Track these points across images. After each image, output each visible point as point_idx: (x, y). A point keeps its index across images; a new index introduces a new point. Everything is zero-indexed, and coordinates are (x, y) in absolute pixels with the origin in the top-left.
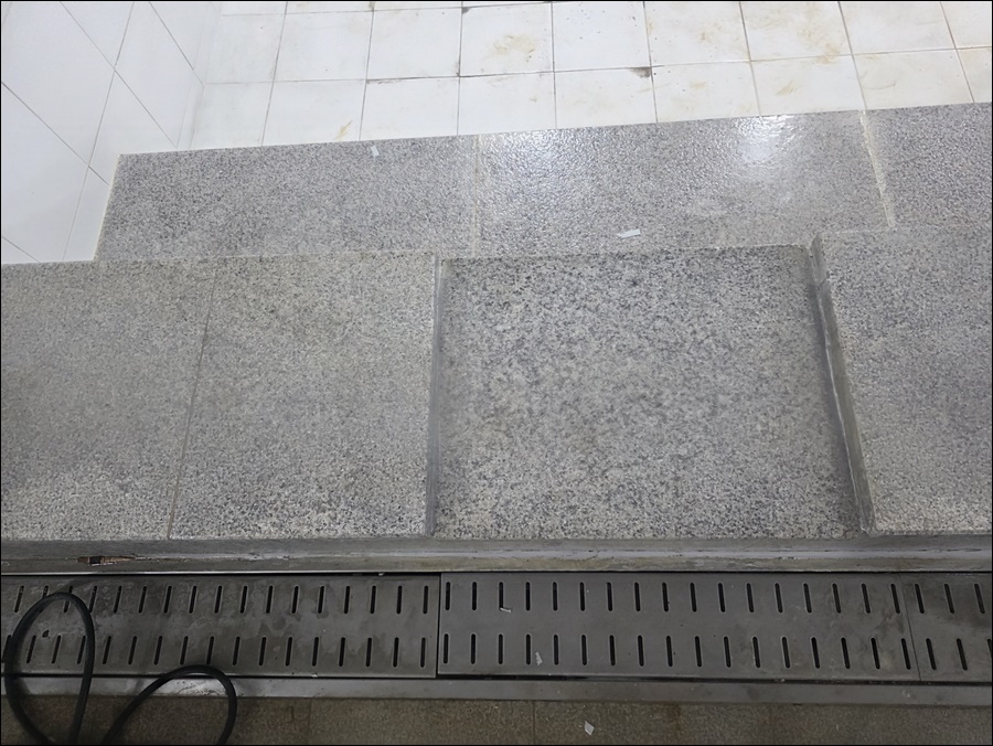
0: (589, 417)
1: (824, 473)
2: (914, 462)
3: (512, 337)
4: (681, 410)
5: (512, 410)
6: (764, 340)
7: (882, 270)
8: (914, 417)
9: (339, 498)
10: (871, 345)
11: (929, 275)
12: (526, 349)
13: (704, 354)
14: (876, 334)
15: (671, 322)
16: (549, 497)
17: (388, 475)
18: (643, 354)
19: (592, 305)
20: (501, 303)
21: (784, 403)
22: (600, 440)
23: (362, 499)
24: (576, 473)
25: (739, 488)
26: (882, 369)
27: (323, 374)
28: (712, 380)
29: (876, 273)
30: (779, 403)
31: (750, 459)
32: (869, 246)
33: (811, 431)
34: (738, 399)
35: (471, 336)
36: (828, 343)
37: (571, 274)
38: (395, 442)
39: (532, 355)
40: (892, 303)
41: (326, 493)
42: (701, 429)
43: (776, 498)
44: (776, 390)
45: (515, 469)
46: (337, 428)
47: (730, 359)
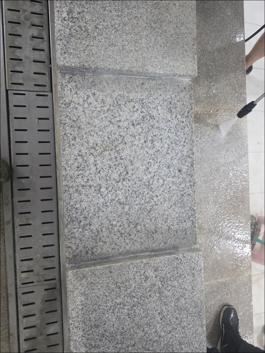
0: (118, 149)
1: (94, 250)
2: (99, 287)
3: (155, 113)
4: (122, 189)
5: (120, 113)
6: (154, 226)
7: (185, 277)
8: (119, 288)
9: (74, 22)
10: (151, 271)
11: (183, 296)
12: (149, 120)
13: (147, 200)
14: (157, 273)
15: (161, 186)
16: (79, 128)
17: (86, 48)
18: (147, 173)
19: (170, 151)
20: (171, 109)
21: (125, 234)
22: (107, 153)
23: (74, 34)
24: (91, 141)
25: (87, 213)
26: (140, 275)
27: (136, 17)
28: (135, 203)
29: (183, 274)
30: (125, 232)
31: (100, 218)
32: (196, 272)
33: (113, 245)
34: (127, 214)
35: (155, 94)
36: (153, 253)
37: (184, 142)
38: (103, 52)
39: (146, 123)
40: (170, 280)
41: (77, 16)
42: (113, 198)
43: (83, 229)
44: (131, 231)
45: (92, 113)
46: (109, 23)
47: (145, 211)
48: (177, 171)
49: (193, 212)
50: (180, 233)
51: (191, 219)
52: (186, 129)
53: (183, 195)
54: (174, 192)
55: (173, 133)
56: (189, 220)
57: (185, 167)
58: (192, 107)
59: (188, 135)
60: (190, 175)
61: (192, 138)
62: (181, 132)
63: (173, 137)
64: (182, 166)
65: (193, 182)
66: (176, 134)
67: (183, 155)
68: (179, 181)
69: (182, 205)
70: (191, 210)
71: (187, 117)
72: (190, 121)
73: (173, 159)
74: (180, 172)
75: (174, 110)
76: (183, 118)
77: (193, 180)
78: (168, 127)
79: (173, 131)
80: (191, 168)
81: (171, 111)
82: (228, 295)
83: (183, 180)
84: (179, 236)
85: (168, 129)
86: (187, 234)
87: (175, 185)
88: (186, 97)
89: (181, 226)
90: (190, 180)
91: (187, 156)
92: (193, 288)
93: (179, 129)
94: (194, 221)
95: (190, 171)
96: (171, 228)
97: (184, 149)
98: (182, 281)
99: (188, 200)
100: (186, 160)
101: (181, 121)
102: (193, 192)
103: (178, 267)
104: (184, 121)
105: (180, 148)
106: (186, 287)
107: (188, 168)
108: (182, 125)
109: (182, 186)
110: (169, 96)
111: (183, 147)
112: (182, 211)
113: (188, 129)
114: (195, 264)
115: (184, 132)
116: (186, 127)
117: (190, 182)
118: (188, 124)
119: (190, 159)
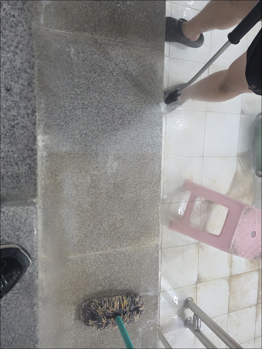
32: (22, 233)
49: (30, 153)
50: (9, 181)
51: (27, 161)
52: (19, 28)
53: (13, 127)
56: (24, 163)
57: (18, 86)
59: (24, 38)
60: (27, 98)
61: (31, 44)
62: (10, 31)
64: (13, 83)
65: (31, 109)
67: (14, 67)
68: (7, 104)
69: (12, 141)
70: (27, 149)
71: (21, 10)
72: (26, 17)
74: (10, 93)
76: (15, 11)
80: (28, 88)
83: (14, 105)
84: (7, 185)
86: (19, 182)
89: (10, 170)
90: (26, 106)
91: (21, 70)
93: (7, 25)
94: (32, 165)
95: (27, 93)
97: (16, 57)
99: (23, 134)
100: (19, 75)
101: (10, 14)
102: (31, 124)
104: (16, 15)
107: (22, 87)
108: (13, 21)
109: (13, 113)
111: (14, 55)
112: (12, 149)
113: (23, 29)
114: (21, 223)
115: (15, 32)
116: (19, 25)
117: (26, 109)
118: (23, 21)
119: (26, 74)
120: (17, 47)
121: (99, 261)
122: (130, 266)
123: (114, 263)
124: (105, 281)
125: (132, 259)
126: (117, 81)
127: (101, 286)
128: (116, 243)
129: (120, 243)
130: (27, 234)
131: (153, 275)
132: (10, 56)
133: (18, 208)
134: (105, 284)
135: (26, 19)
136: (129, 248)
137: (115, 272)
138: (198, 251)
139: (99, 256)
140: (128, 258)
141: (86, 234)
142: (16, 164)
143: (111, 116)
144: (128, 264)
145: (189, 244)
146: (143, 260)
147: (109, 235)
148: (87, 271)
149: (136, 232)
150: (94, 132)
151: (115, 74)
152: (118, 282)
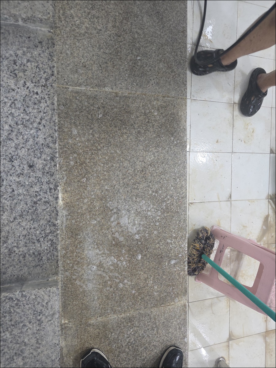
7: (24, 325)
32: (44, 317)
48: (26, 167)
49: (52, 228)
50: (31, 259)
51: (50, 237)
52: (42, 105)
53: (35, 203)
54: (20, 198)
55: (19, 109)
56: (46, 239)
57: (41, 162)
58: (53, 71)
59: (47, 114)
60: (50, 173)
61: (54, 119)
62: (34, 108)
63: (19, 115)
64: (36, 159)
65: (54, 184)
66: (24, 110)
67: (37, 143)
68: (30, 181)
69: (35, 218)
70: (49, 225)
71: (44, 86)
72: (49, 93)
73: (19, 148)
74: (32, 169)
75: (21, 74)
76: (38, 88)
77: (55, 181)
78: (11, 100)
79: (19, 106)
80: (50, 163)
81: (16, 75)
82: (154, 330)
83: (37, 181)
84: (28, 263)
85: (10, 102)
86: (41, 259)
87: (22, 187)
88: (42, 55)
89: (31, 248)
90: (49, 181)
91: (43, 145)
92: (39, 341)
93: (30, 103)
94: (54, 241)
95: (49, 168)
96: (15, 251)
97: (39, 134)
98: (19, 331)
99: (45, 210)
100: (42, 150)
101: (33, 92)
102: (54, 199)
103: (13, 312)
104: (39, 92)
105: (31, 132)
106: (26, 340)
107: (45, 162)
108: (36, 98)
109: (36, 189)
110: (12, 52)
111: (37, 131)
112: (34, 226)
113: (46, 105)
114: (43, 306)
115: (38, 109)
116: (42, 101)
117: (49, 184)
118: (46, 97)
119: (49, 149)
120: (40, 123)
121: (122, 325)
122: (155, 329)
123: (139, 327)
124: (128, 348)
125: (157, 322)
126: (138, 133)
127: (125, 352)
128: (140, 305)
129: (144, 304)
130: (49, 318)
131: (181, 339)
132: (33, 133)
133: (40, 291)
134: (129, 350)
135: (49, 95)
136: (154, 310)
137: (140, 336)
138: (229, 304)
139: (122, 319)
140: (153, 320)
141: (108, 296)
142: (38, 241)
143: (133, 170)
144: (153, 327)
145: (219, 297)
146: (169, 322)
147: (132, 296)
148: (109, 336)
149: (161, 292)
150: (116, 187)
151: (136, 126)
152: (143, 348)
